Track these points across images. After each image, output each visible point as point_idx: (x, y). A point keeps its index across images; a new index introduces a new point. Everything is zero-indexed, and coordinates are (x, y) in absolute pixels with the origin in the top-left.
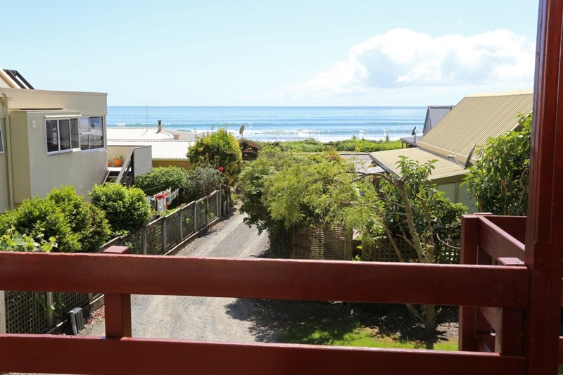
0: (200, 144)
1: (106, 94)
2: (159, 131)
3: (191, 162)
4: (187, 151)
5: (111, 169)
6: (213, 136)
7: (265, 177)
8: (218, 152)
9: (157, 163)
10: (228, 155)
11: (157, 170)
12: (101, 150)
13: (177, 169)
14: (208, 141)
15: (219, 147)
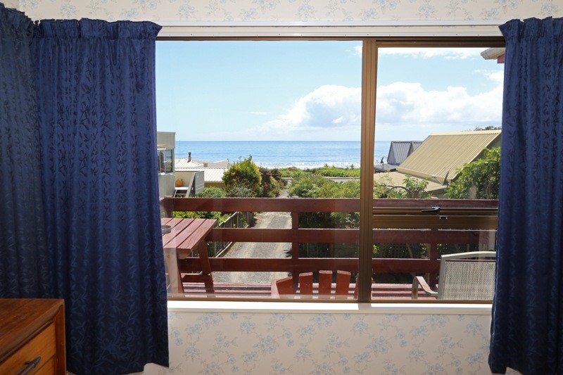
0: (233, 170)
1: (174, 133)
2: (189, 161)
3: (226, 184)
4: (222, 175)
5: (177, 189)
6: (241, 164)
7: (310, 191)
8: (246, 177)
9: (208, 184)
10: (253, 178)
11: (207, 189)
12: (171, 174)
13: (219, 190)
14: (238, 168)
15: (246, 172)
